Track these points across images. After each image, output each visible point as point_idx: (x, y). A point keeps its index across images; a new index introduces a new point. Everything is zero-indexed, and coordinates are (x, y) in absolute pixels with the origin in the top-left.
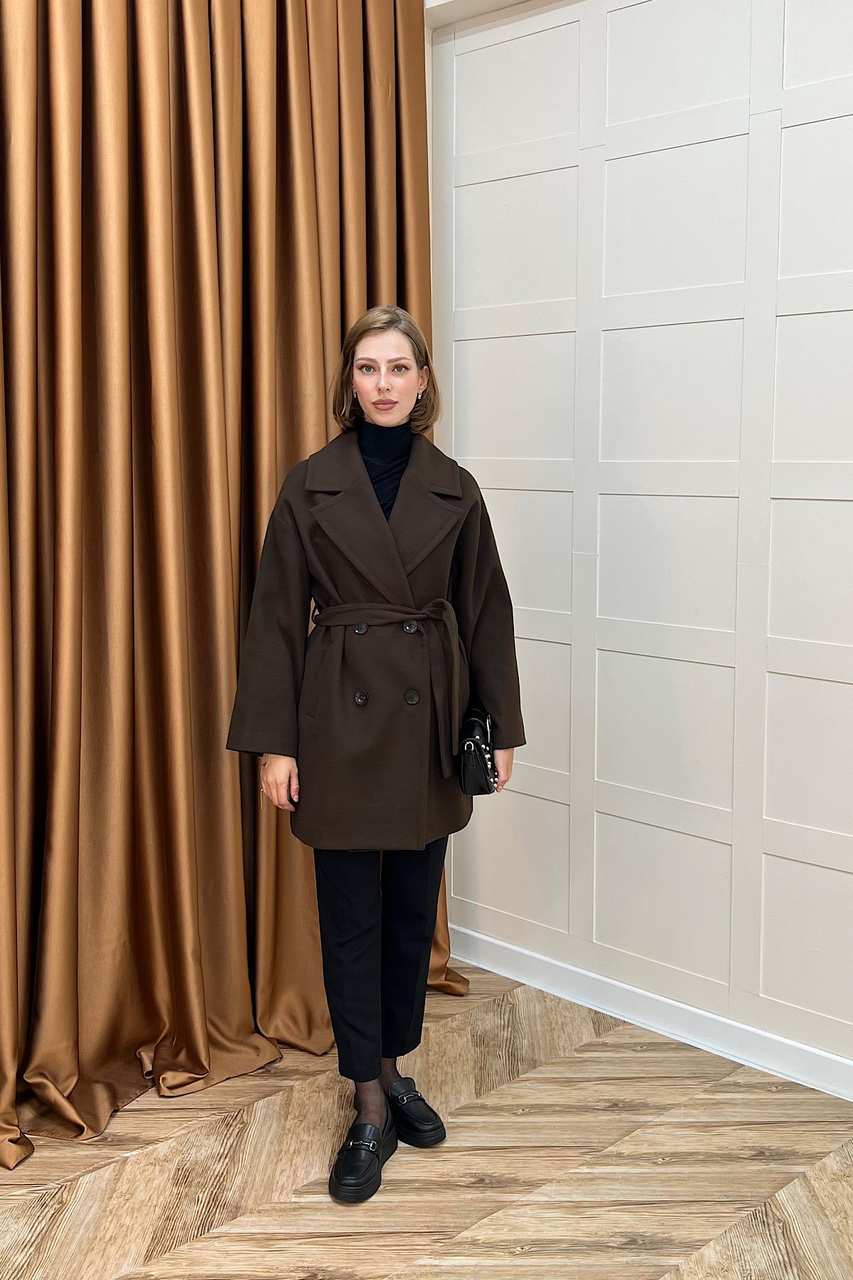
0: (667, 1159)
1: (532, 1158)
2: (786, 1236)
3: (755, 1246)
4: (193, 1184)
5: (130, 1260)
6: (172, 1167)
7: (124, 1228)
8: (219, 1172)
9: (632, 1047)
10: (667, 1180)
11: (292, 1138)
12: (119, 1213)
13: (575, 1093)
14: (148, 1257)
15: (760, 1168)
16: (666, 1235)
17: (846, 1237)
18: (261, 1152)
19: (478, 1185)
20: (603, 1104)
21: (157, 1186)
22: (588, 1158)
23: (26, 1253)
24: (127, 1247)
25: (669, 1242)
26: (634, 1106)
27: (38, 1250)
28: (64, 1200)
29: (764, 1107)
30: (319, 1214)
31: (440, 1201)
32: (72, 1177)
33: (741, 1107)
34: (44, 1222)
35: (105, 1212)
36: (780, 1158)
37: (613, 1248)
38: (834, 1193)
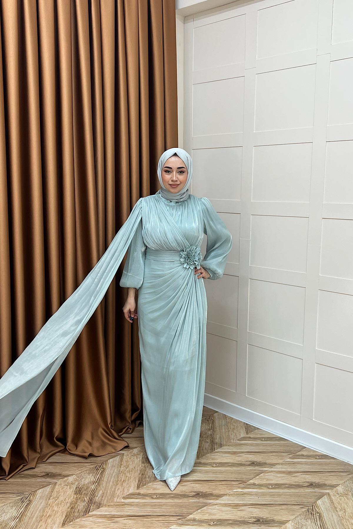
0: (273, 486)
1: (219, 485)
2: (320, 519)
3: (308, 524)
4: (83, 493)
5: (56, 525)
6: (75, 487)
7: (54, 512)
8: (93, 489)
9: (261, 439)
10: (272, 495)
11: (122, 475)
12: (53, 506)
13: (237, 458)
14: (64, 524)
15: (311, 490)
16: (272, 518)
17: (344, 520)
18: (110, 481)
19: (197, 496)
21: (68, 495)
22: (241, 485)
23: (15, 522)
24: (56, 519)
25: (273, 521)
26: (260, 464)
27: (20, 520)
28: (31, 500)
29: (313, 465)
30: (133, 507)
31: (181, 503)
32: (34, 490)
33: (305, 465)
34: (22, 509)
35: (47, 505)
36: (319, 486)
37: (250, 523)
38: (340, 501)
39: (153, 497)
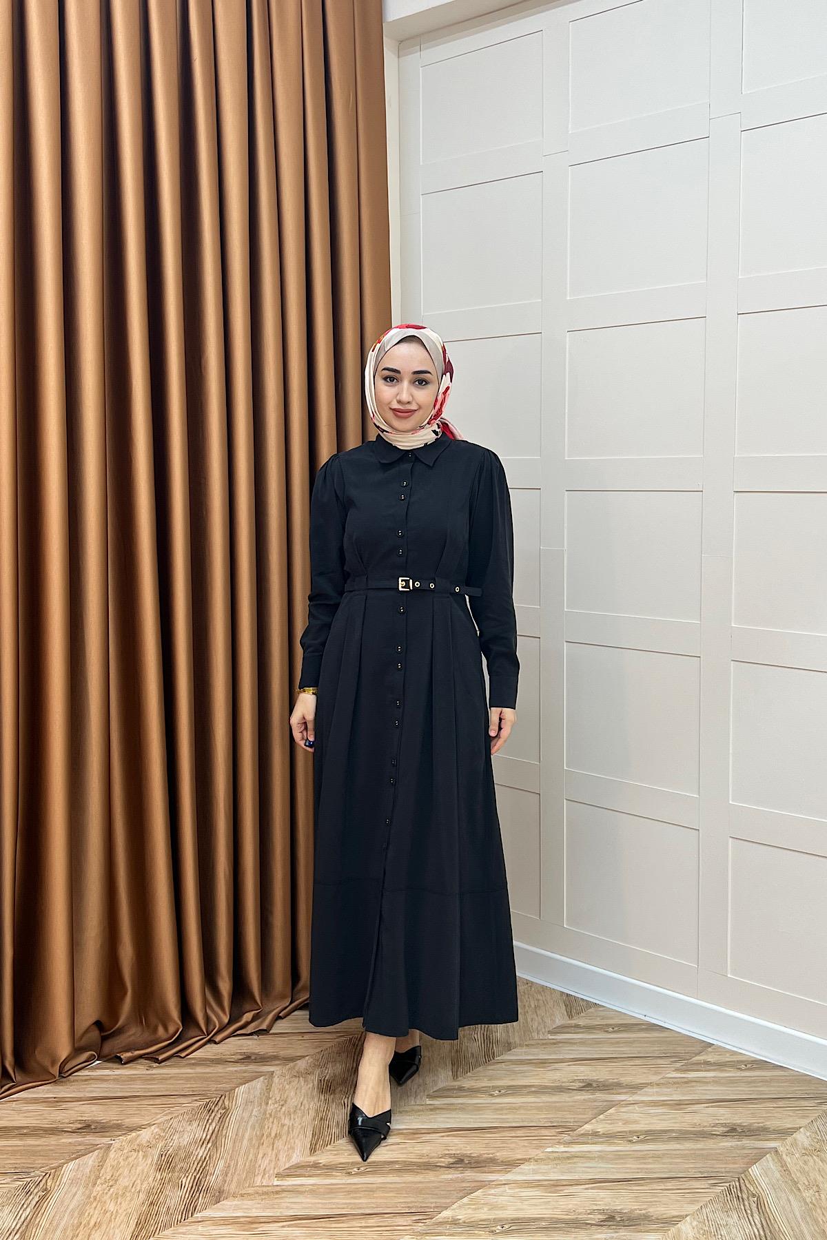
0: (642, 1137)
1: (509, 1138)
2: (760, 1211)
3: (731, 1221)
4: (177, 1169)
6: (156, 1153)
7: (109, 1214)
8: (202, 1156)
9: (604, 1028)
10: (642, 1158)
11: (273, 1122)
12: (103, 1200)
13: (549, 1074)
15: (733, 1144)
16: (643, 1212)
17: (818, 1210)
18: (243, 1136)
19: (458, 1166)
20: (578, 1085)
21: (141, 1173)
22: (564, 1137)
24: (112, 1232)
25: (646, 1218)
26: (607, 1086)
28: (49, 1187)
29: (735, 1085)
30: (301, 1196)
31: (420, 1182)
32: (56, 1165)
33: (713, 1085)
34: (28, 1210)
35: (89, 1199)
36: (752, 1134)
37: (592, 1225)
38: (805, 1167)
39: (350, 1170)
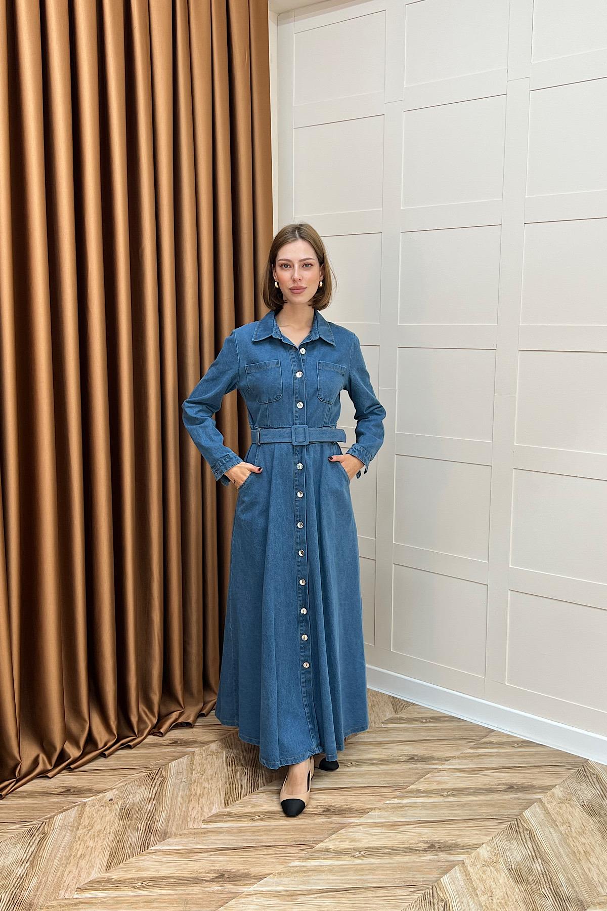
0: (450, 793)
1: (361, 794)
2: (531, 839)
3: (512, 847)
4: (134, 818)
5: (96, 869)
6: (117, 807)
7: (89, 848)
8: (150, 810)
9: (419, 720)
10: (451, 806)
11: (197, 786)
12: (85, 839)
13: (384, 751)
14: (108, 867)
15: (512, 796)
16: (454, 841)
17: (571, 839)
18: (177, 796)
19: (326, 813)
20: (404, 758)
21: (109, 820)
22: (397, 793)
23: (24, 867)
24: (93, 860)
25: (456, 846)
26: (425, 758)
27: (32, 864)
28: (46, 831)
29: (510, 757)
30: (221, 835)
31: (302, 825)
33: (496, 758)
34: (34, 846)
35: (75, 839)
36: (524, 790)
37: (420, 851)
38: (560, 811)
39: (254, 817)
